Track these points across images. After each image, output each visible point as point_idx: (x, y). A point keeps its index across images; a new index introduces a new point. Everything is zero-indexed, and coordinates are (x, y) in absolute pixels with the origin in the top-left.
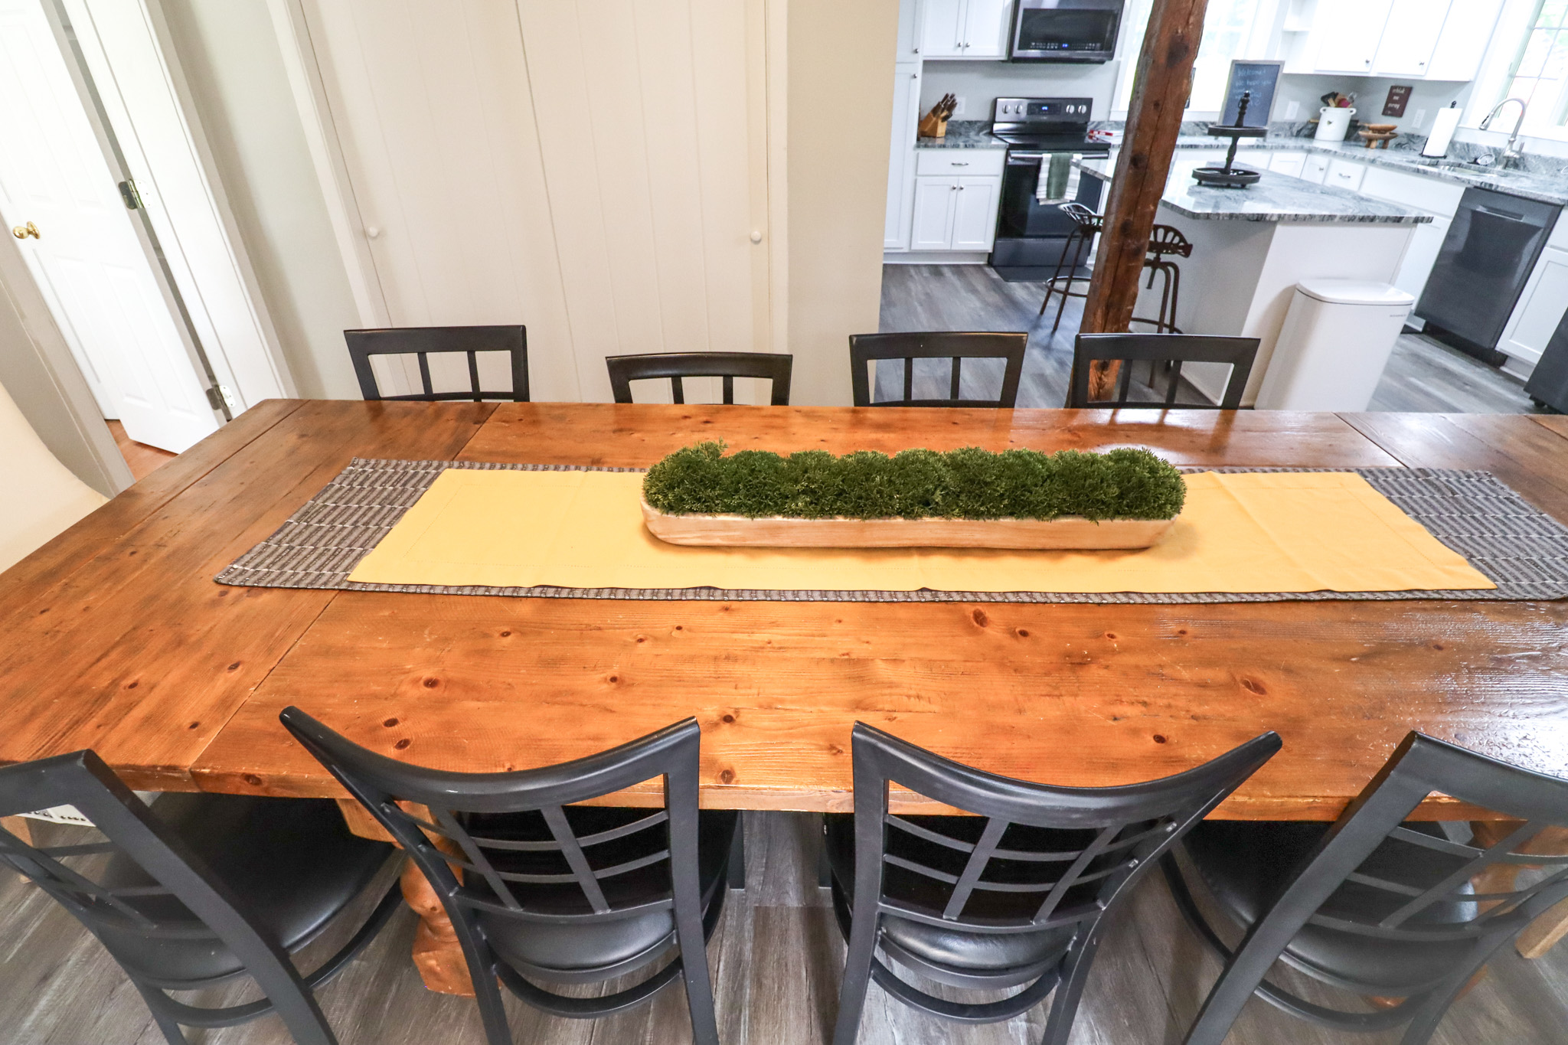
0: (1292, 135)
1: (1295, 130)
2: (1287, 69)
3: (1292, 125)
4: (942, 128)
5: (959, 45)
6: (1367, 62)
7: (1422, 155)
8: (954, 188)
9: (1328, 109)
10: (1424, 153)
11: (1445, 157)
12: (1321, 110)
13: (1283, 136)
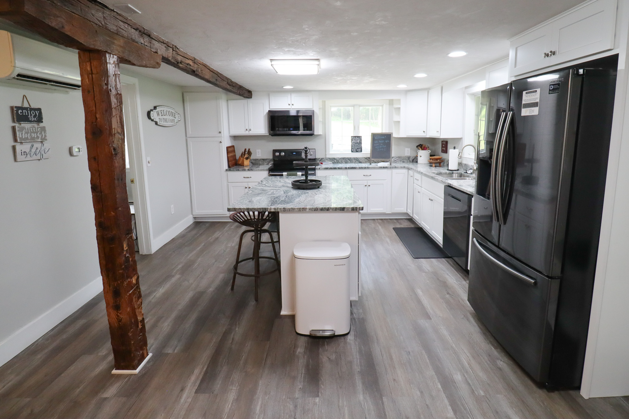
0: (410, 162)
1: (411, 159)
2: (395, 135)
3: (409, 158)
4: (246, 162)
5: (247, 130)
6: (424, 132)
7: (448, 170)
8: (246, 188)
9: (419, 151)
10: (449, 169)
11: (458, 170)
12: (418, 151)
13: (406, 162)
